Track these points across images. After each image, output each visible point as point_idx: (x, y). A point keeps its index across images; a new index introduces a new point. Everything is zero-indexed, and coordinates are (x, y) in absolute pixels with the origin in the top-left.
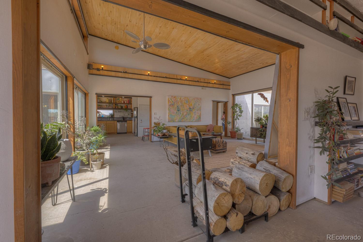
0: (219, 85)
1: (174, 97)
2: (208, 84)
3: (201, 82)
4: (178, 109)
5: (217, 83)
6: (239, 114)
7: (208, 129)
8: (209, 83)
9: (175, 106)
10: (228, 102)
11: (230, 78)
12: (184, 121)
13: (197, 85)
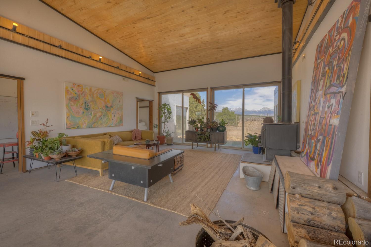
0: (144, 79)
1: (78, 86)
2: (131, 74)
3: (121, 70)
4: (87, 107)
5: (142, 76)
6: (168, 115)
7: (134, 136)
8: (133, 73)
9: (81, 101)
10: (153, 101)
11: (154, 73)
12: (97, 126)
13: (116, 73)
